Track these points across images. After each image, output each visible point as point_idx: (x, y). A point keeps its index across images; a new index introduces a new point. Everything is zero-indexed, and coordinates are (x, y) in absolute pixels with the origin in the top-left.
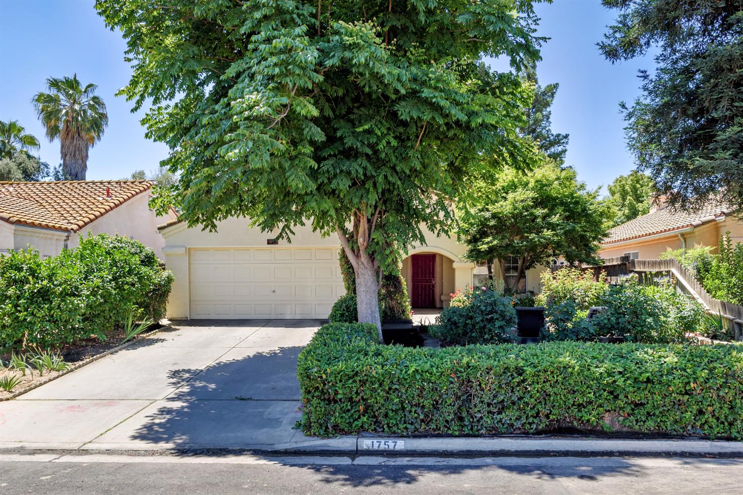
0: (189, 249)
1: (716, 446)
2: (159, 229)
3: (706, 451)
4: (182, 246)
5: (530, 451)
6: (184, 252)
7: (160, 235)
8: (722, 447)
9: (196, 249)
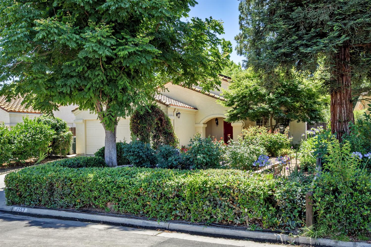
0: (85, 120)
1: (145, 223)
2: (72, 111)
3: (140, 225)
4: (82, 119)
5: (69, 218)
6: (82, 122)
7: (73, 114)
8: (148, 224)
9: (89, 120)
